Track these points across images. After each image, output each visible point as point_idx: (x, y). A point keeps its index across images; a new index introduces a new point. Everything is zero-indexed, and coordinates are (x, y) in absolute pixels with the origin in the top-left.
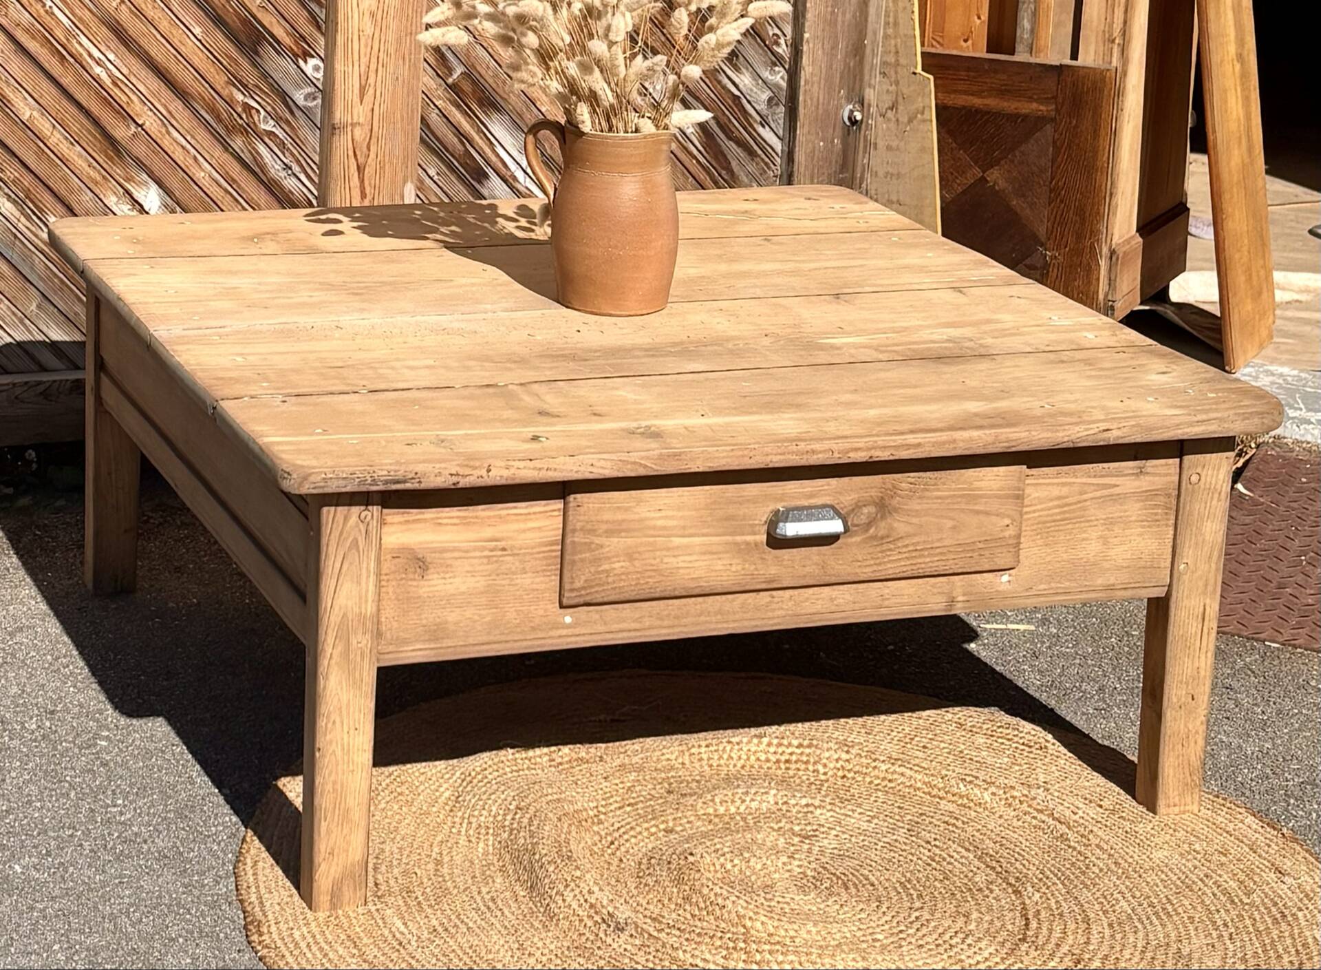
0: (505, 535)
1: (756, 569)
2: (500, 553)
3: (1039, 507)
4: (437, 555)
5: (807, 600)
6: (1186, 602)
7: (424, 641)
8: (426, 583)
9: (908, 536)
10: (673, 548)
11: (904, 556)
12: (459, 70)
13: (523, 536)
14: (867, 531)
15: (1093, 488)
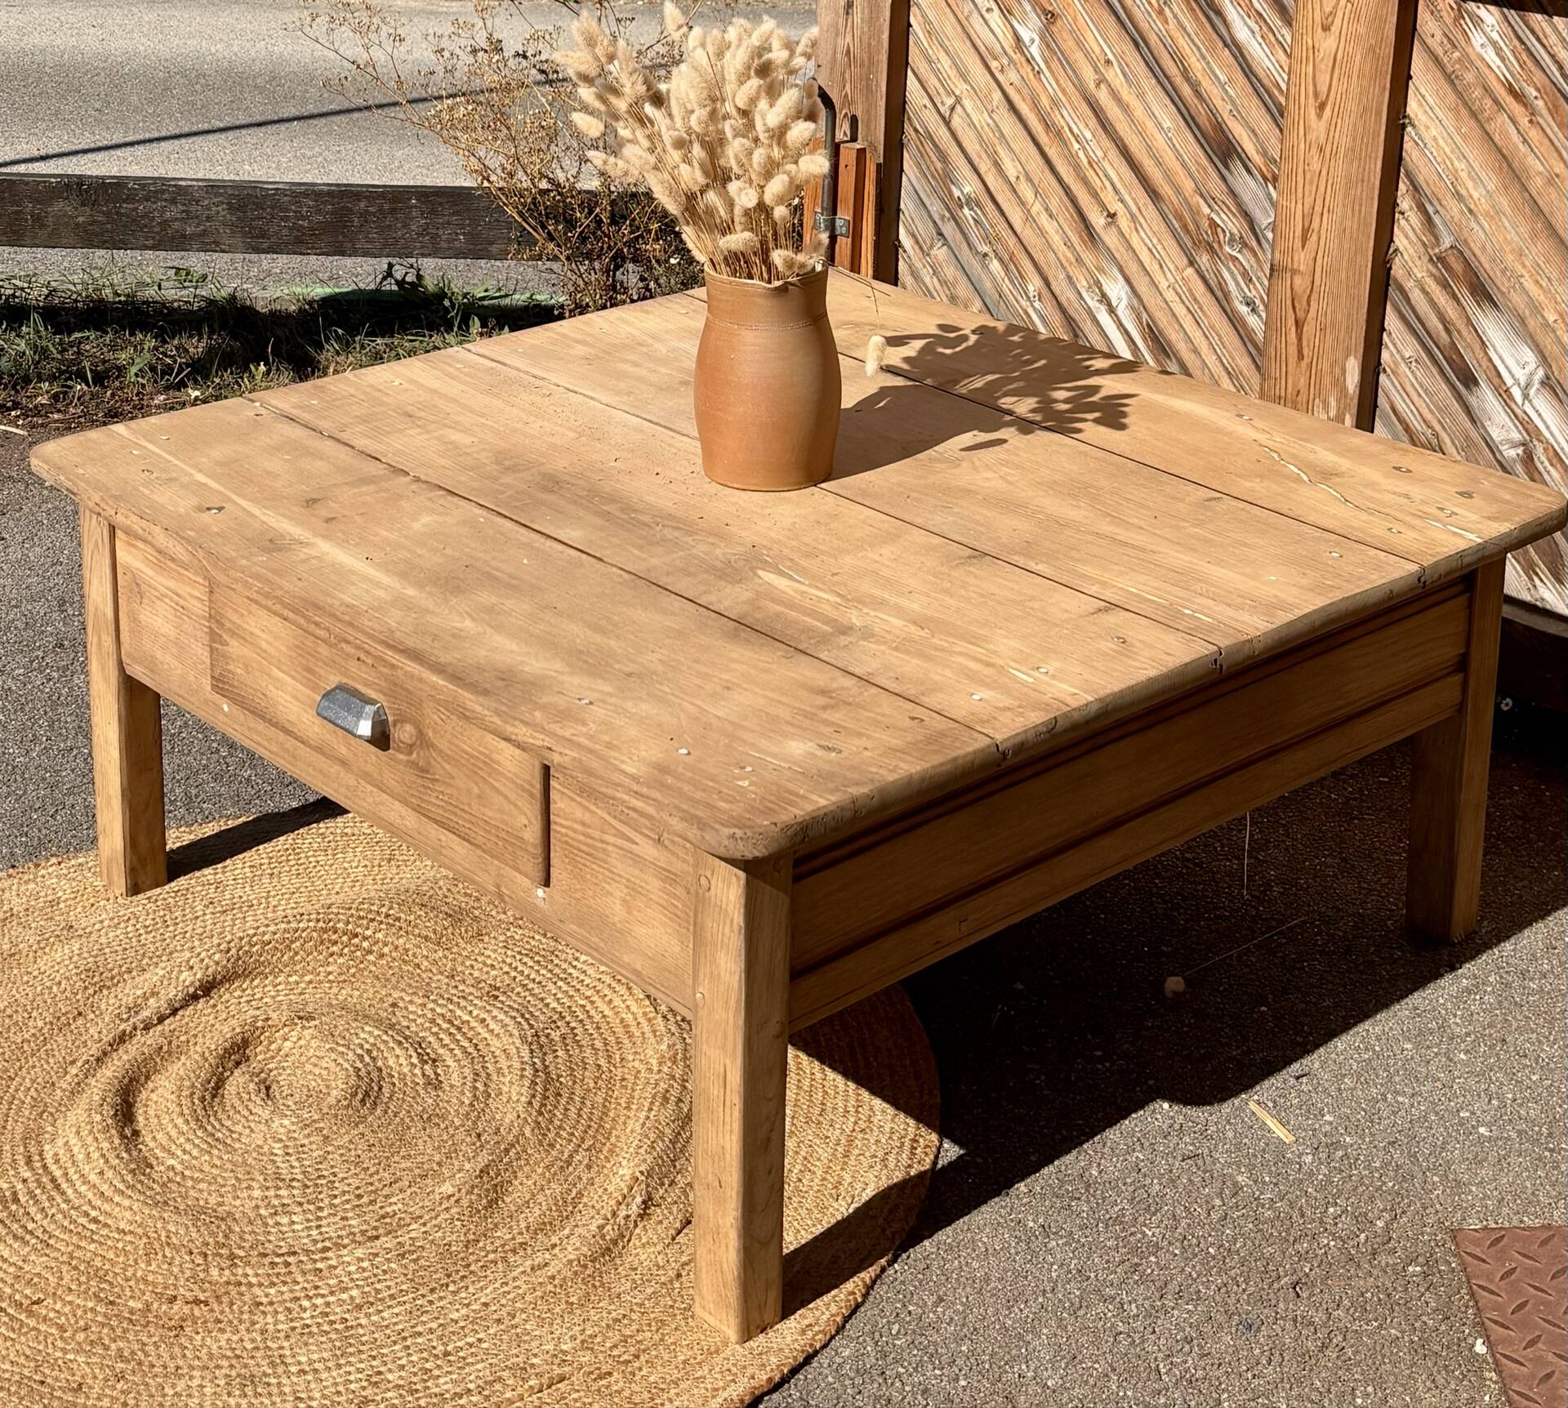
0: (182, 593)
2: (181, 609)
4: (147, 589)
7: (145, 667)
8: (142, 610)
9: (445, 782)
10: (273, 677)
11: (441, 803)
12: (1447, 241)
14: (410, 753)
15: (613, 831)
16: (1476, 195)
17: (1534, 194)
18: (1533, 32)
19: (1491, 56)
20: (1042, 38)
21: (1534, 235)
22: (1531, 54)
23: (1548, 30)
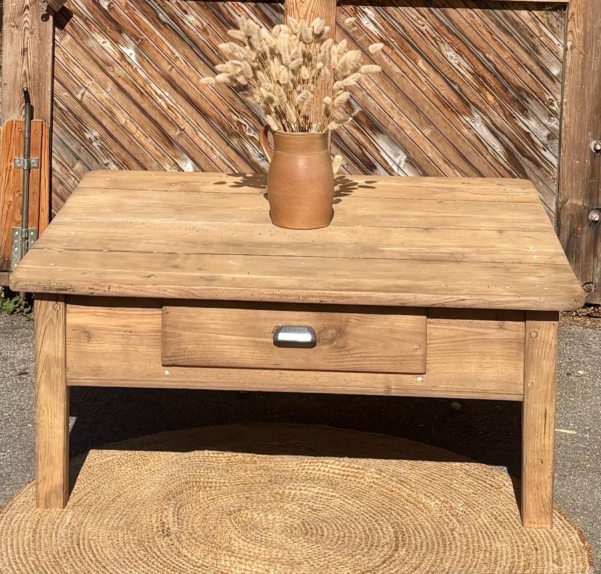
0: (132, 324)
1: (268, 357)
2: (129, 333)
3: (438, 341)
4: (96, 331)
5: (302, 377)
6: (533, 405)
7: (91, 375)
8: (90, 345)
9: (358, 348)
10: (221, 341)
11: (354, 359)
12: (358, 110)
13: (140, 326)
14: (332, 343)
15: (471, 333)
16: (369, 87)
17: (395, 81)
18: (389, 14)
19: (371, 27)
20: (137, 52)
21: (398, 99)
22: (390, 24)
23: (397, 13)
